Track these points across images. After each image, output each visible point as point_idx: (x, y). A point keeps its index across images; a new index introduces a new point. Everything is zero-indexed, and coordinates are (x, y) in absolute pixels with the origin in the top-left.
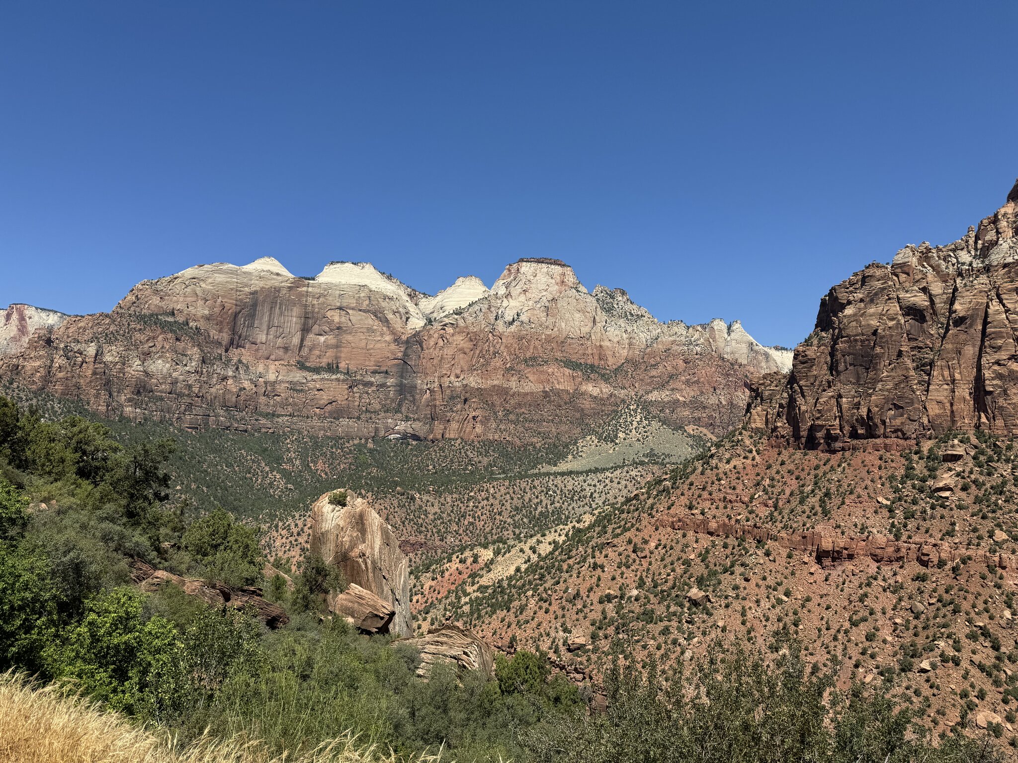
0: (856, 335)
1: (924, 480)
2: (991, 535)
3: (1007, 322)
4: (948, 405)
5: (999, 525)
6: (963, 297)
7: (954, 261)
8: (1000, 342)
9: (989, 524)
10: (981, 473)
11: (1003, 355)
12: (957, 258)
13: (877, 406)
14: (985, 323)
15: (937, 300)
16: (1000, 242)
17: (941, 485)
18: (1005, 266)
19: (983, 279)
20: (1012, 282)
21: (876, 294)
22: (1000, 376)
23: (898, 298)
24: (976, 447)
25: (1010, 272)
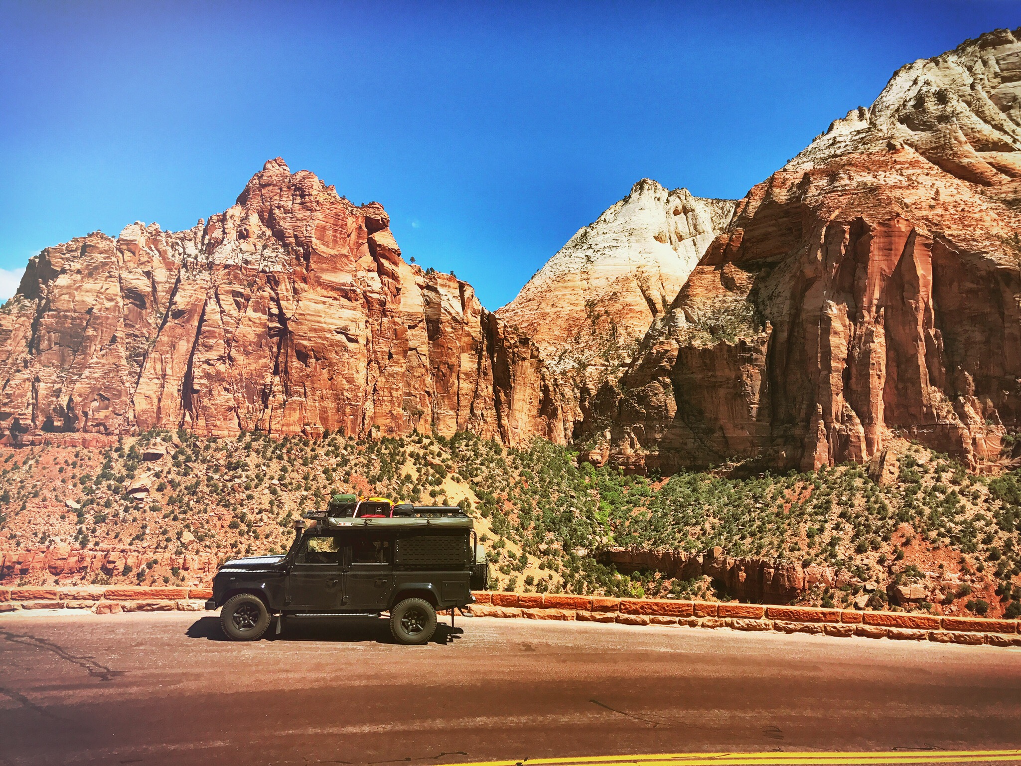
0: (68, 311)
1: (121, 480)
2: (179, 535)
3: (220, 322)
4: (156, 401)
5: (187, 526)
6: (184, 289)
7: (181, 250)
8: (212, 341)
9: (179, 525)
10: (178, 473)
11: (213, 355)
12: (184, 248)
13: (80, 396)
14: (202, 321)
15: (159, 288)
16: (225, 243)
17: (137, 485)
18: (226, 267)
19: (205, 275)
20: (230, 283)
21: (96, 268)
22: (208, 376)
23: (120, 278)
24: (177, 446)
25: (229, 274)
